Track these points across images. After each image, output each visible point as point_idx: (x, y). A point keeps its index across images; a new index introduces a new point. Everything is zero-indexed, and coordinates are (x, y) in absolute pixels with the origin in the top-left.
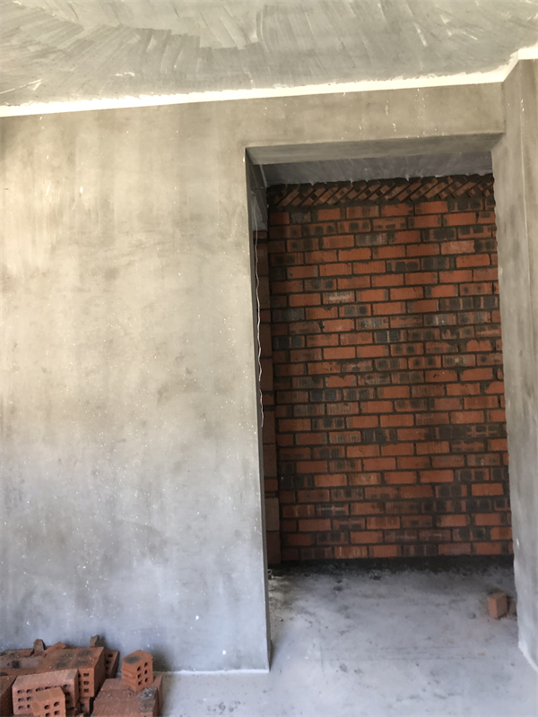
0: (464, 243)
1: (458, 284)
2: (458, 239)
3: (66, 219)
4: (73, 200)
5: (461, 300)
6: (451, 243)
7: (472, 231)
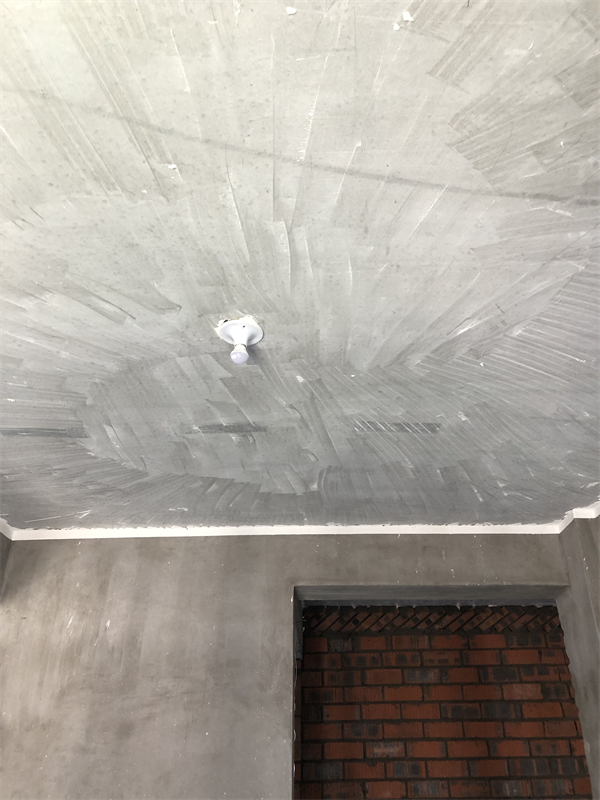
0: (529, 686)
1: (529, 740)
2: (521, 682)
3: (84, 657)
4: (97, 635)
5: (534, 761)
6: (514, 685)
7: (536, 672)
